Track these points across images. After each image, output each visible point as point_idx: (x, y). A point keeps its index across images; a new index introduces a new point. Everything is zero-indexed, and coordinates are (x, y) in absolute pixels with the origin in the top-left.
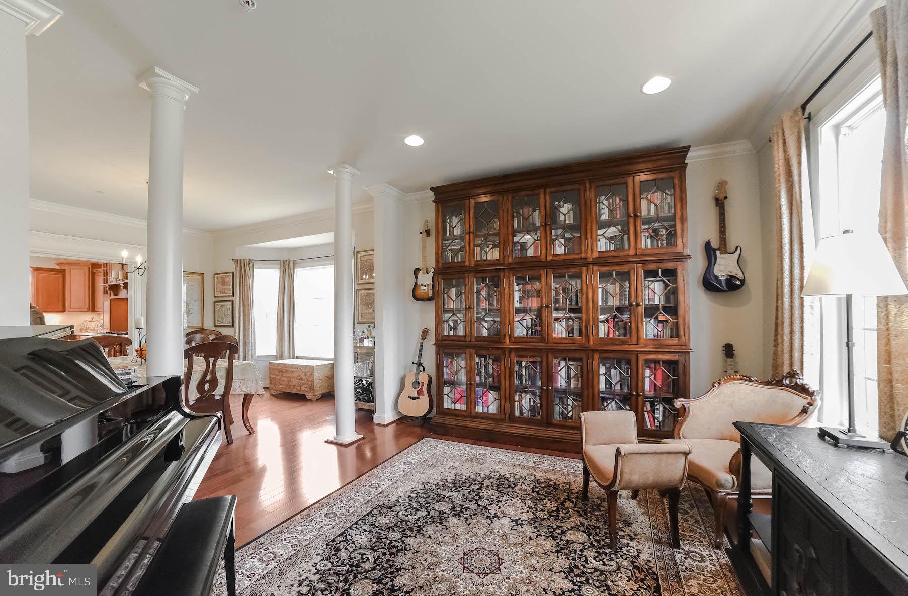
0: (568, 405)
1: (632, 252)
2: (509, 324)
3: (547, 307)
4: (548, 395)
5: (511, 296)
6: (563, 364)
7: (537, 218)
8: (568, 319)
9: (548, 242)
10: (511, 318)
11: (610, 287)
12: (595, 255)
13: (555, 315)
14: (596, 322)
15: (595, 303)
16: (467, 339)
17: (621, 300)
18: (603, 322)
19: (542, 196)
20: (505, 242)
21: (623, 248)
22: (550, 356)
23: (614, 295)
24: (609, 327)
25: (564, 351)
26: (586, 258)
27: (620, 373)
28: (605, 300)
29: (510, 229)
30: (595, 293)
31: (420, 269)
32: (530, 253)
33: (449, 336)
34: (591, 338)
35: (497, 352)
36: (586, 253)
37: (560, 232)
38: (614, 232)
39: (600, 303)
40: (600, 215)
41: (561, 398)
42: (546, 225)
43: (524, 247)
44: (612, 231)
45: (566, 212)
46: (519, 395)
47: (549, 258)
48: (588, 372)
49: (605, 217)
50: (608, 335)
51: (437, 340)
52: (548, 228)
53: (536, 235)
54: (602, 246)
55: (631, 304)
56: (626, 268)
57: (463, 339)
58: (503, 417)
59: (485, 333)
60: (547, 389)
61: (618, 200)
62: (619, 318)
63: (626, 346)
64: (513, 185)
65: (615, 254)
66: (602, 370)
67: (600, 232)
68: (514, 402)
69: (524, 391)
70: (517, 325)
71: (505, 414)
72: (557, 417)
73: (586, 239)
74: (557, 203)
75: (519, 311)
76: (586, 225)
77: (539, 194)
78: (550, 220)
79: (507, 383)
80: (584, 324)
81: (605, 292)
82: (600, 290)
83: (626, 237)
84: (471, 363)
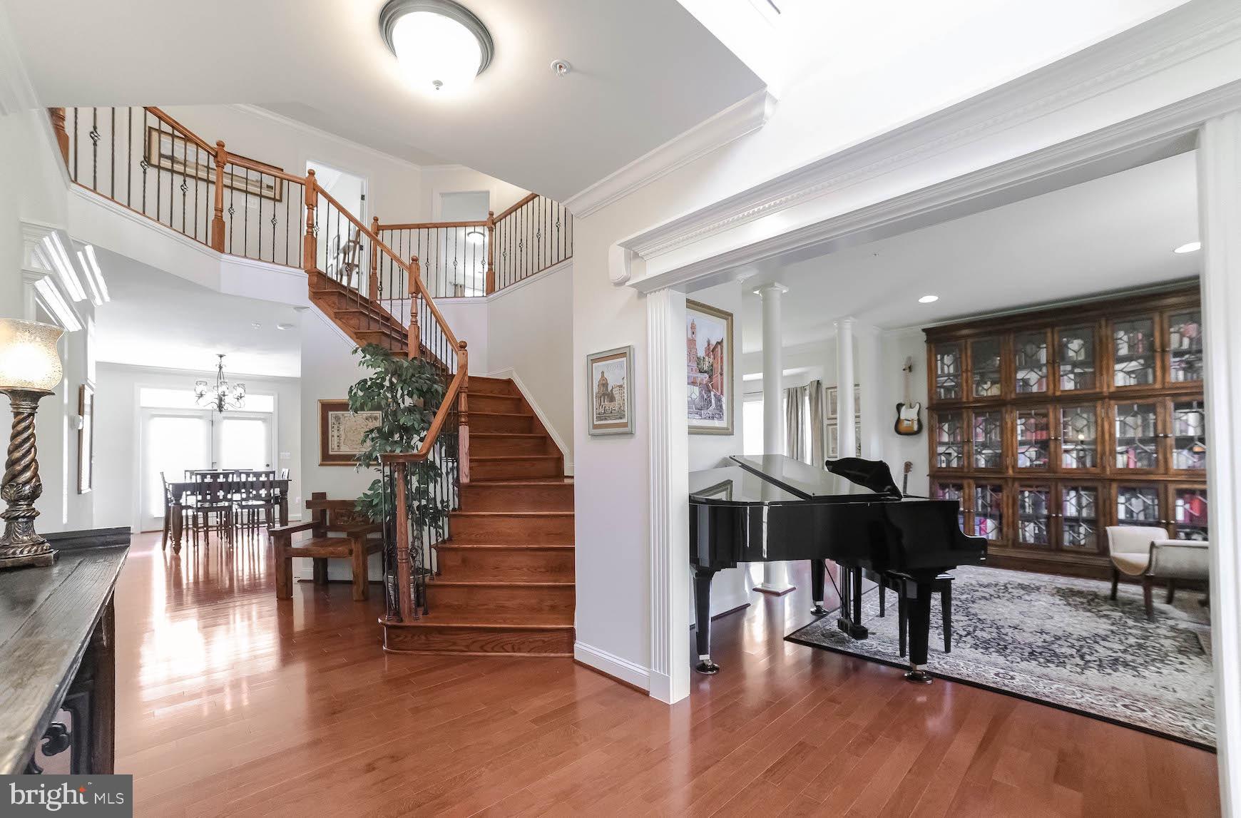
0: (1079, 533)
1: (1158, 386)
2: (1013, 455)
3: (1056, 439)
4: (1055, 522)
5: (1014, 430)
6: (1073, 493)
7: (1043, 356)
8: (1079, 451)
9: (1055, 377)
10: (1015, 450)
11: (1130, 420)
12: (1112, 389)
13: (1064, 447)
14: (1113, 454)
15: (1112, 435)
16: (966, 470)
17: (1144, 431)
18: (1122, 453)
19: (1049, 335)
20: (1006, 377)
21: (1146, 382)
22: (1059, 484)
23: (1134, 427)
24: (1129, 458)
25: (1074, 481)
26: (1101, 393)
27: (1144, 502)
28: (1123, 431)
29: (1013, 365)
30: (1112, 425)
31: (904, 405)
32: (1035, 389)
33: (941, 468)
34: (1108, 469)
35: (997, 482)
36: (1101, 387)
37: (1069, 368)
38: (1134, 366)
39: (1118, 435)
40: (1118, 350)
41: (1071, 527)
42: (1054, 362)
43: (1026, 382)
44: (1133, 365)
45: (1075, 347)
46: (1022, 523)
47: (1058, 393)
48: (1104, 502)
49: (1124, 350)
50: (1128, 464)
51: (930, 471)
52: (1056, 365)
53: (1040, 370)
54: (1120, 380)
55: (1156, 436)
56: (1150, 401)
57: (960, 470)
58: (1005, 543)
59: (982, 464)
60: (1057, 516)
61: (1140, 336)
62: (1142, 449)
63: (1152, 476)
64: (1015, 325)
65: (1138, 388)
66: (1122, 499)
67: (1118, 367)
68: (1018, 528)
69: (1029, 519)
70: (1021, 456)
71: (1008, 540)
72: (1066, 543)
73: (1102, 375)
74: (1065, 339)
75: (1022, 443)
76: (1101, 361)
77: (1046, 333)
78: (1058, 357)
79: (1010, 511)
80: (1099, 456)
81: (1123, 424)
82: (1118, 424)
83: (1150, 371)
84: (969, 492)
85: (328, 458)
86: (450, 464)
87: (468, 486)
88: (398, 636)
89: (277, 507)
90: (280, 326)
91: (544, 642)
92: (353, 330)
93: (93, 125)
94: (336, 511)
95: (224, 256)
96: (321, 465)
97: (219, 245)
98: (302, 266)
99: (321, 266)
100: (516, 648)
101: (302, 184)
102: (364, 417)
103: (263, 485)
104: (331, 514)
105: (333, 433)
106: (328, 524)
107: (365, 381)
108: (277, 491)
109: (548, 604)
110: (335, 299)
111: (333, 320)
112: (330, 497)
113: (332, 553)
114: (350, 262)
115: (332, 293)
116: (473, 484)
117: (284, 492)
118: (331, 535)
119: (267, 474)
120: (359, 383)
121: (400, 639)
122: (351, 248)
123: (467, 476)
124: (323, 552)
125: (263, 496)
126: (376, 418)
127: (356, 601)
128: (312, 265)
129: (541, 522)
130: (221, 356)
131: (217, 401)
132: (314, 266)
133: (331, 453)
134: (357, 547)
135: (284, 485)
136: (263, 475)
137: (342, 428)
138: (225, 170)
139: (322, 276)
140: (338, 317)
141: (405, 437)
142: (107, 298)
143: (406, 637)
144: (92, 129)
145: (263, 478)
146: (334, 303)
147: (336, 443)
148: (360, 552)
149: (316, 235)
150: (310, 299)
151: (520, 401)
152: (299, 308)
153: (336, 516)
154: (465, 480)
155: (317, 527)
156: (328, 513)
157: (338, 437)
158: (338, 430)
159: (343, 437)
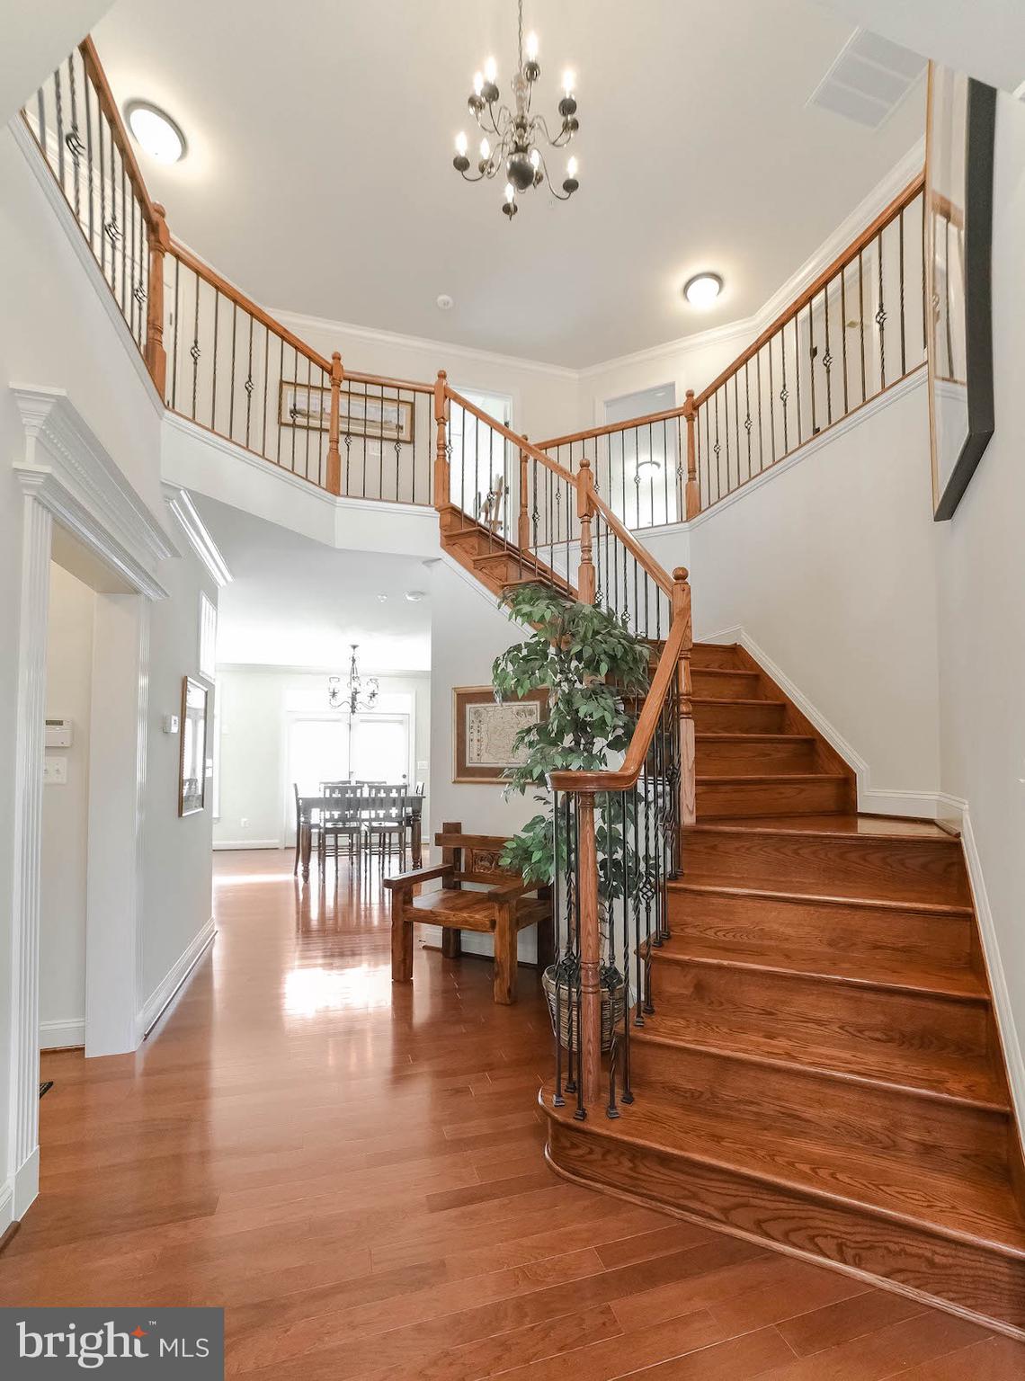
85: (465, 772)
86: (660, 788)
87: (696, 832)
88: (574, 1146)
89: (409, 830)
90: (410, 595)
91: (931, 1263)
92: (499, 583)
93: (193, 339)
94: (475, 851)
95: (339, 499)
96: (454, 782)
97: (334, 488)
98: (432, 503)
99: (455, 500)
100: (850, 1253)
101: (430, 393)
102: (515, 712)
103: (394, 802)
104: (466, 856)
105: (471, 735)
106: (463, 870)
107: (518, 648)
108: (409, 810)
109: (916, 1137)
110: (474, 541)
111: (472, 573)
112: (465, 831)
113: (466, 922)
114: (493, 519)
115: (469, 534)
116: (706, 827)
117: (417, 813)
118: (466, 886)
119: (398, 789)
120: (509, 652)
121: (581, 1152)
122: (494, 503)
123: (691, 813)
124: (456, 918)
125: (394, 816)
126: (531, 712)
127: (498, 1003)
128: (444, 501)
129: (857, 919)
130: (354, 647)
131: (350, 701)
132: (447, 501)
133: (468, 765)
134: (502, 917)
135: (417, 802)
136: (394, 791)
137: (483, 727)
138: (342, 389)
139: (456, 513)
140: (478, 567)
141: (583, 741)
142: (229, 578)
143: (591, 1152)
144: (193, 344)
145: (394, 794)
146: (473, 547)
147: (475, 751)
148: (507, 927)
149: (449, 457)
150: (442, 546)
151: (757, 679)
152: (430, 562)
153: (474, 860)
154: (688, 819)
155: (450, 875)
156: (463, 851)
157: (478, 740)
158: (479, 731)
159: (485, 741)
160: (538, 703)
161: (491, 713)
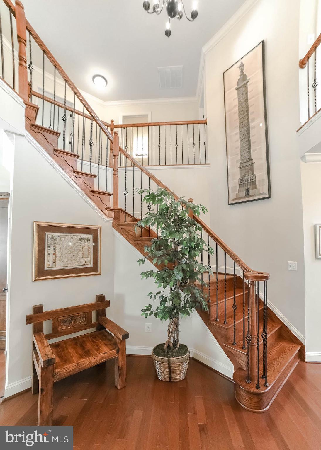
85: (43, 273)
94: (60, 319)
96: (35, 279)
102: (78, 239)
104: (54, 323)
105: (48, 251)
111: (51, 156)
133: (46, 269)
137: (58, 247)
140: (57, 154)
146: (54, 141)
147: (52, 260)
150: (27, 128)
153: (59, 324)
157: (54, 254)
158: (54, 249)
159: (59, 254)
160: (92, 235)
161: (63, 239)
